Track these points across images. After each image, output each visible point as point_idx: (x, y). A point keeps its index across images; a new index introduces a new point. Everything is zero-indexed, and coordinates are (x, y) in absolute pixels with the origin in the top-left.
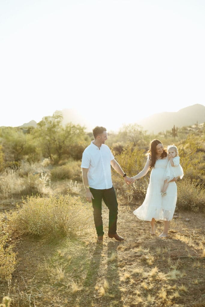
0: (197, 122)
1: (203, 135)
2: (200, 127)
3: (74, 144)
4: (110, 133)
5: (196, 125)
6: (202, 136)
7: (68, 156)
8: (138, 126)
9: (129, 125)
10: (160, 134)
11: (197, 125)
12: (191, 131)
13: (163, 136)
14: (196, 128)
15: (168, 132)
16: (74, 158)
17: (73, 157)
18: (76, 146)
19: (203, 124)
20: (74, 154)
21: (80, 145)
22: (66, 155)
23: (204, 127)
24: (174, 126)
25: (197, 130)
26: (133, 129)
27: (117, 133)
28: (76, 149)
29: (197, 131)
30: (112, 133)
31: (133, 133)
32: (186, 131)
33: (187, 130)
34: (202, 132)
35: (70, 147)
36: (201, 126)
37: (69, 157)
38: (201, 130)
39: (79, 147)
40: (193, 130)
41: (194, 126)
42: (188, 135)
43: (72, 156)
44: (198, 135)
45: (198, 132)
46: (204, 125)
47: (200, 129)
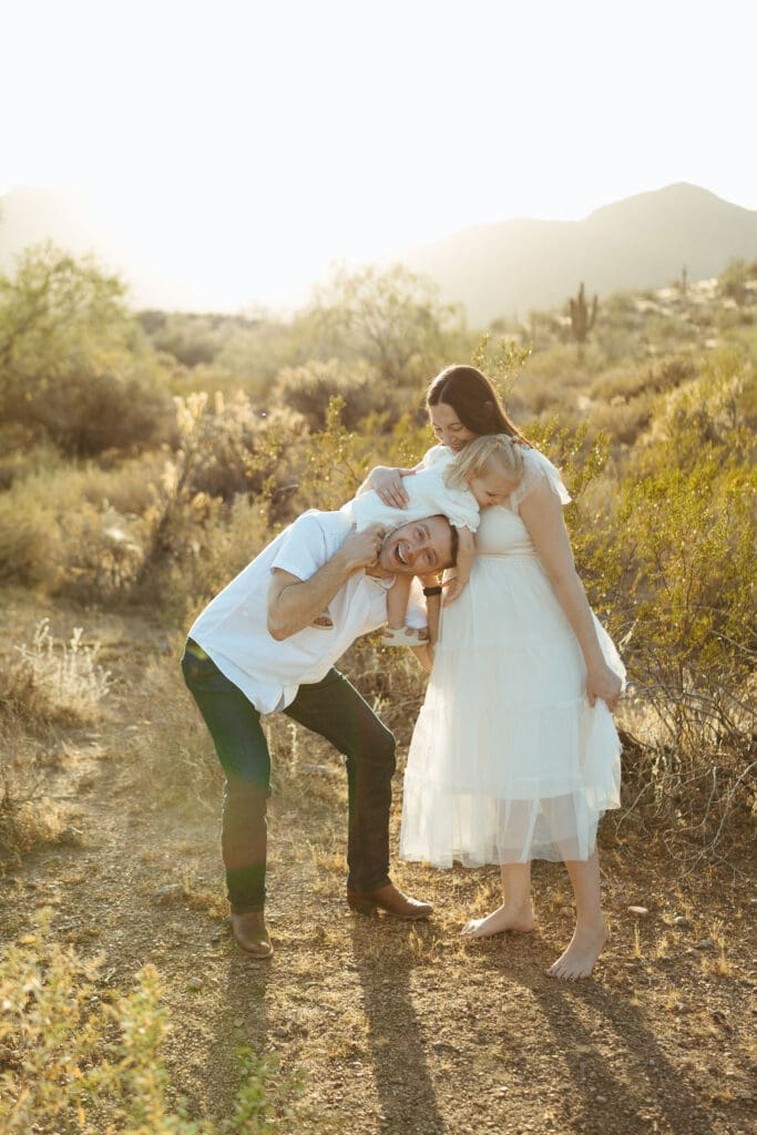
0: (685, 273)
1: (712, 336)
2: (699, 299)
3: (65, 368)
4: (250, 316)
5: (676, 285)
6: (711, 343)
7: (30, 434)
8: (414, 278)
9: (362, 274)
10: (498, 326)
11: (681, 287)
12: (655, 320)
13: (516, 338)
14: (677, 302)
15: (537, 318)
16: (62, 444)
17: (60, 438)
18: (75, 380)
19: (714, 282)
20: (62, 422)
21: (99, 372)
22: (19, 427)
23: (718, 298)
24: (582, 286)
25: (683, 311)
26: (382, 292)
27: (287, 319)
28: (75, 392)
29: (685, 316)
30: (258, 316)
31: (384, 318)
32: (630, 316)
33: (633, 310)
34: (707, 323)
35: (44, 384)
36: (704, 291)
37: (37, 437)
38: (705, 313)
39: (95, 381)
40: (666, 311)
41: (667, 294)
42: (636, 336)
43: (53, 432)
44: (690, 336)
45: (690, 321)
46: (716, 288)
47: (697, 307)
